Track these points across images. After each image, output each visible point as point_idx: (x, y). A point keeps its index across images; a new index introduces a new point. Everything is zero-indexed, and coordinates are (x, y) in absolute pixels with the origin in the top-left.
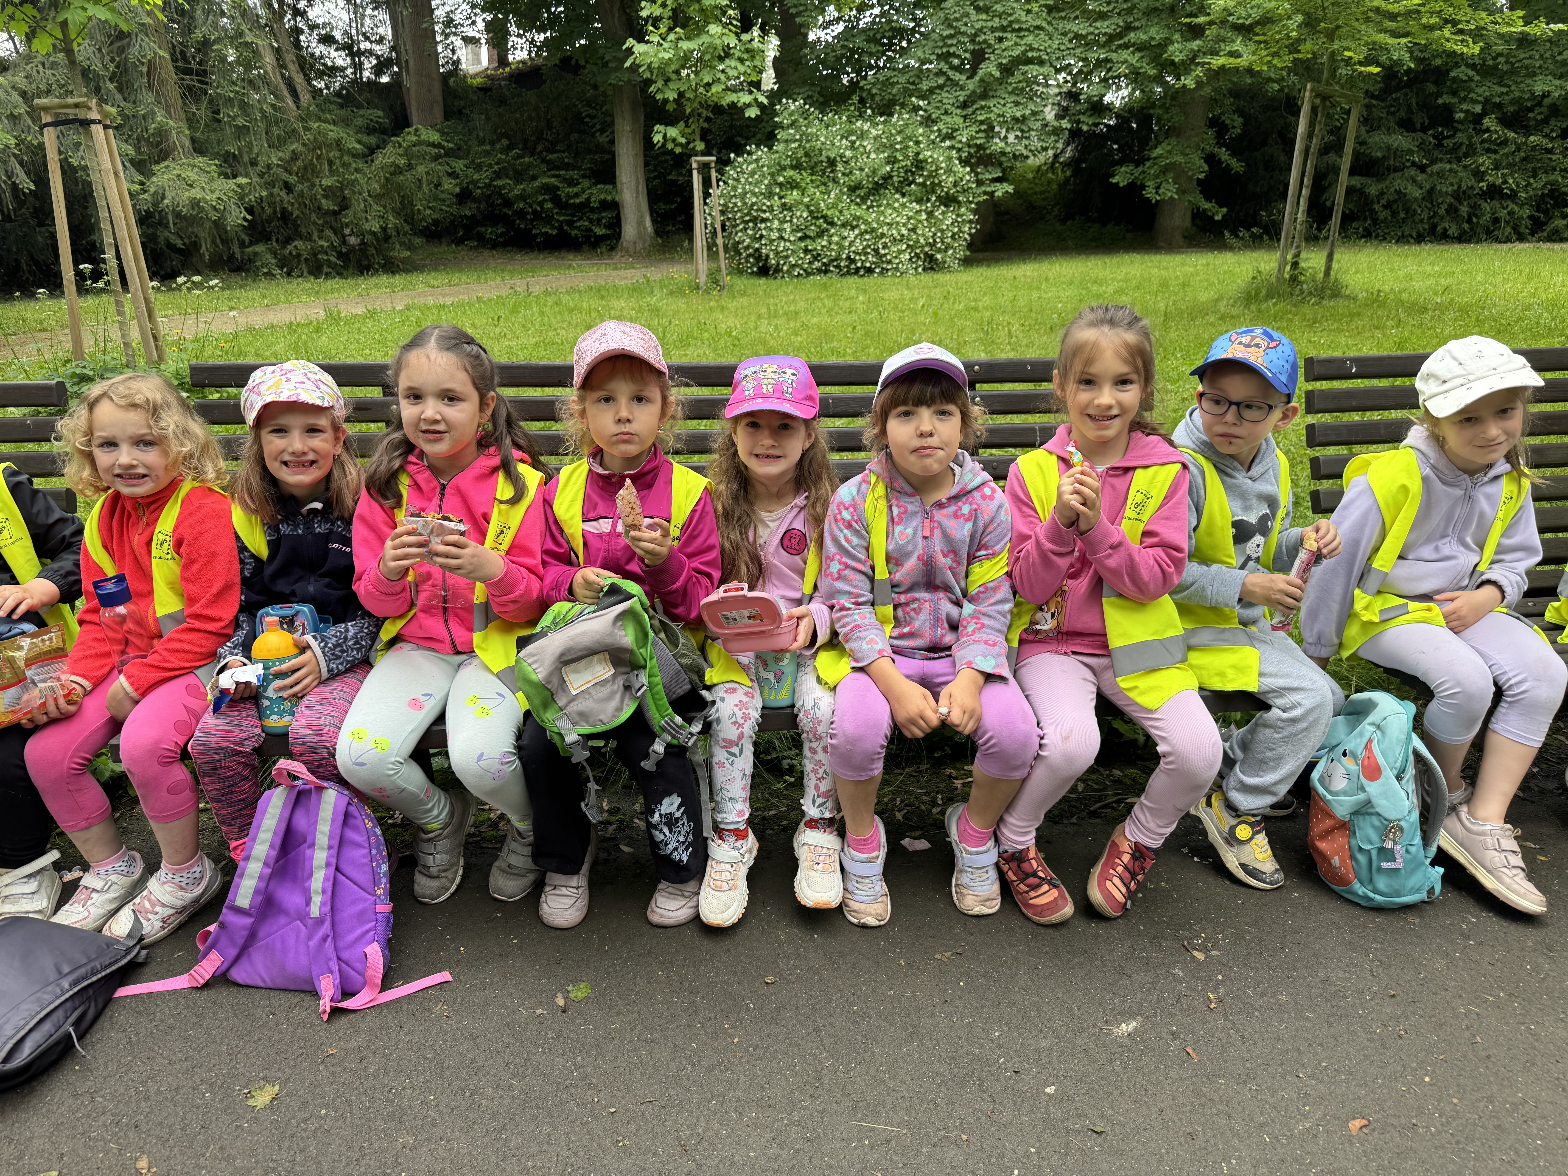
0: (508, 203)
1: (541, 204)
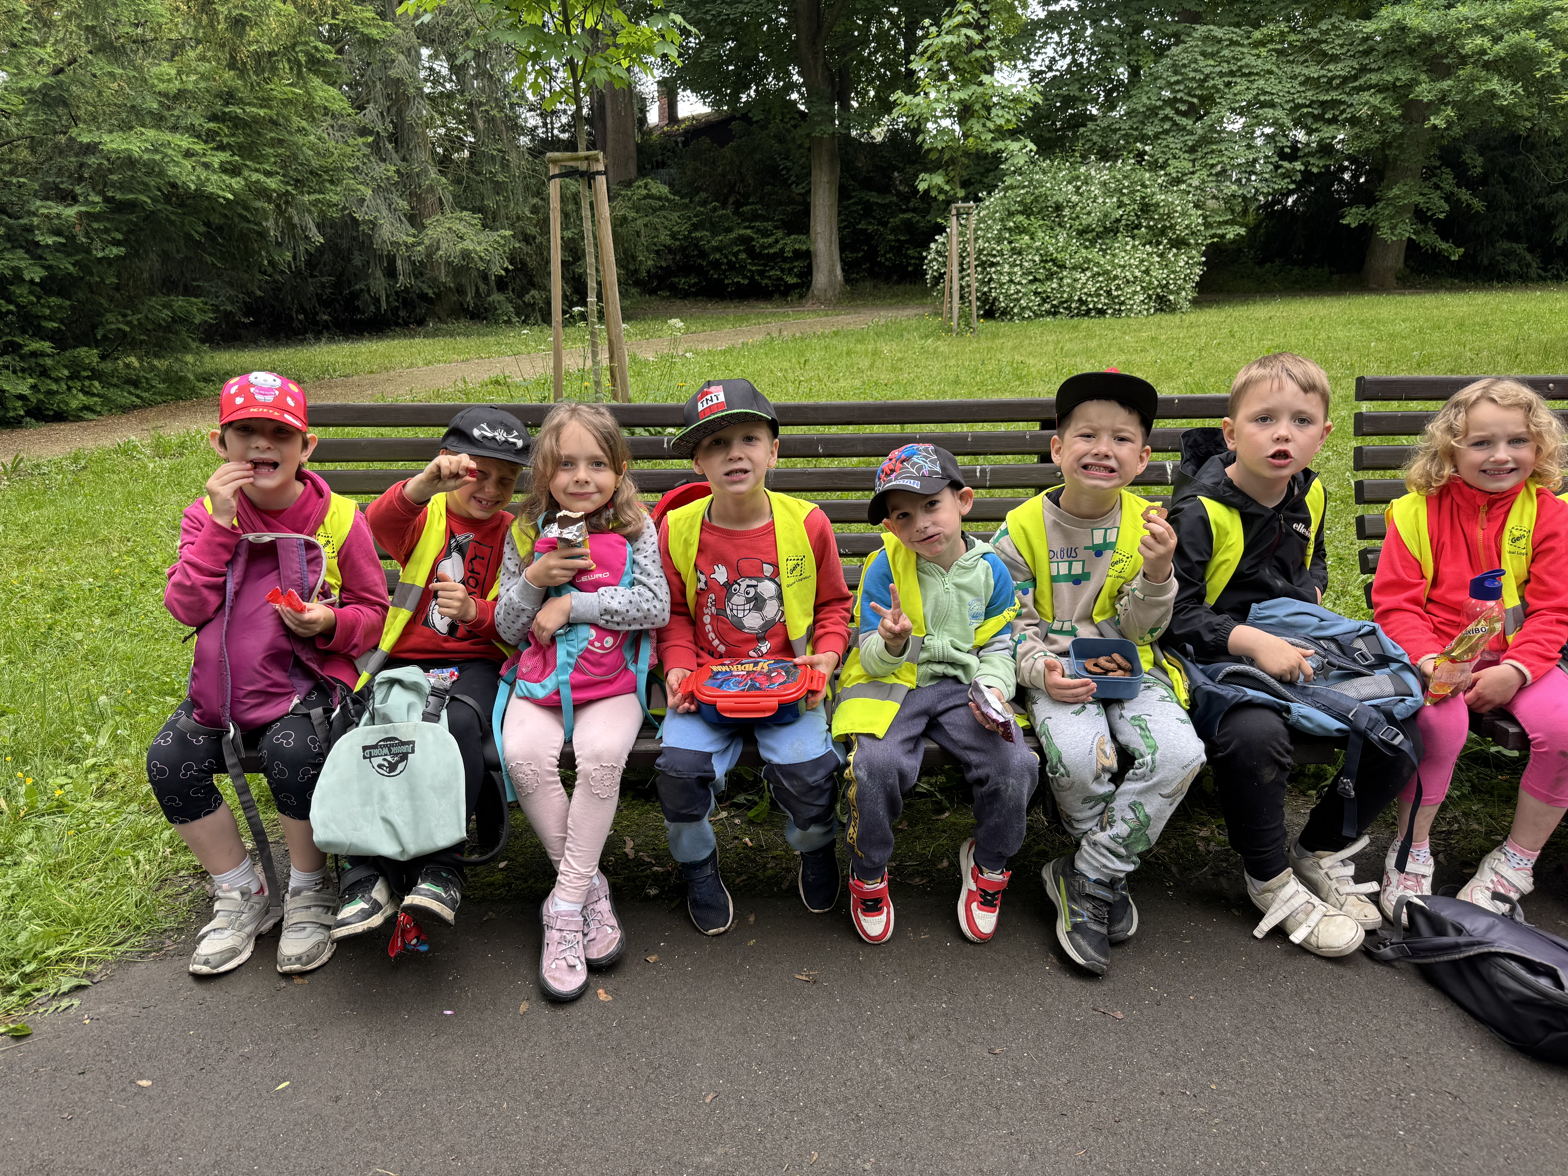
0: (703, 254)
1: (736, 254)
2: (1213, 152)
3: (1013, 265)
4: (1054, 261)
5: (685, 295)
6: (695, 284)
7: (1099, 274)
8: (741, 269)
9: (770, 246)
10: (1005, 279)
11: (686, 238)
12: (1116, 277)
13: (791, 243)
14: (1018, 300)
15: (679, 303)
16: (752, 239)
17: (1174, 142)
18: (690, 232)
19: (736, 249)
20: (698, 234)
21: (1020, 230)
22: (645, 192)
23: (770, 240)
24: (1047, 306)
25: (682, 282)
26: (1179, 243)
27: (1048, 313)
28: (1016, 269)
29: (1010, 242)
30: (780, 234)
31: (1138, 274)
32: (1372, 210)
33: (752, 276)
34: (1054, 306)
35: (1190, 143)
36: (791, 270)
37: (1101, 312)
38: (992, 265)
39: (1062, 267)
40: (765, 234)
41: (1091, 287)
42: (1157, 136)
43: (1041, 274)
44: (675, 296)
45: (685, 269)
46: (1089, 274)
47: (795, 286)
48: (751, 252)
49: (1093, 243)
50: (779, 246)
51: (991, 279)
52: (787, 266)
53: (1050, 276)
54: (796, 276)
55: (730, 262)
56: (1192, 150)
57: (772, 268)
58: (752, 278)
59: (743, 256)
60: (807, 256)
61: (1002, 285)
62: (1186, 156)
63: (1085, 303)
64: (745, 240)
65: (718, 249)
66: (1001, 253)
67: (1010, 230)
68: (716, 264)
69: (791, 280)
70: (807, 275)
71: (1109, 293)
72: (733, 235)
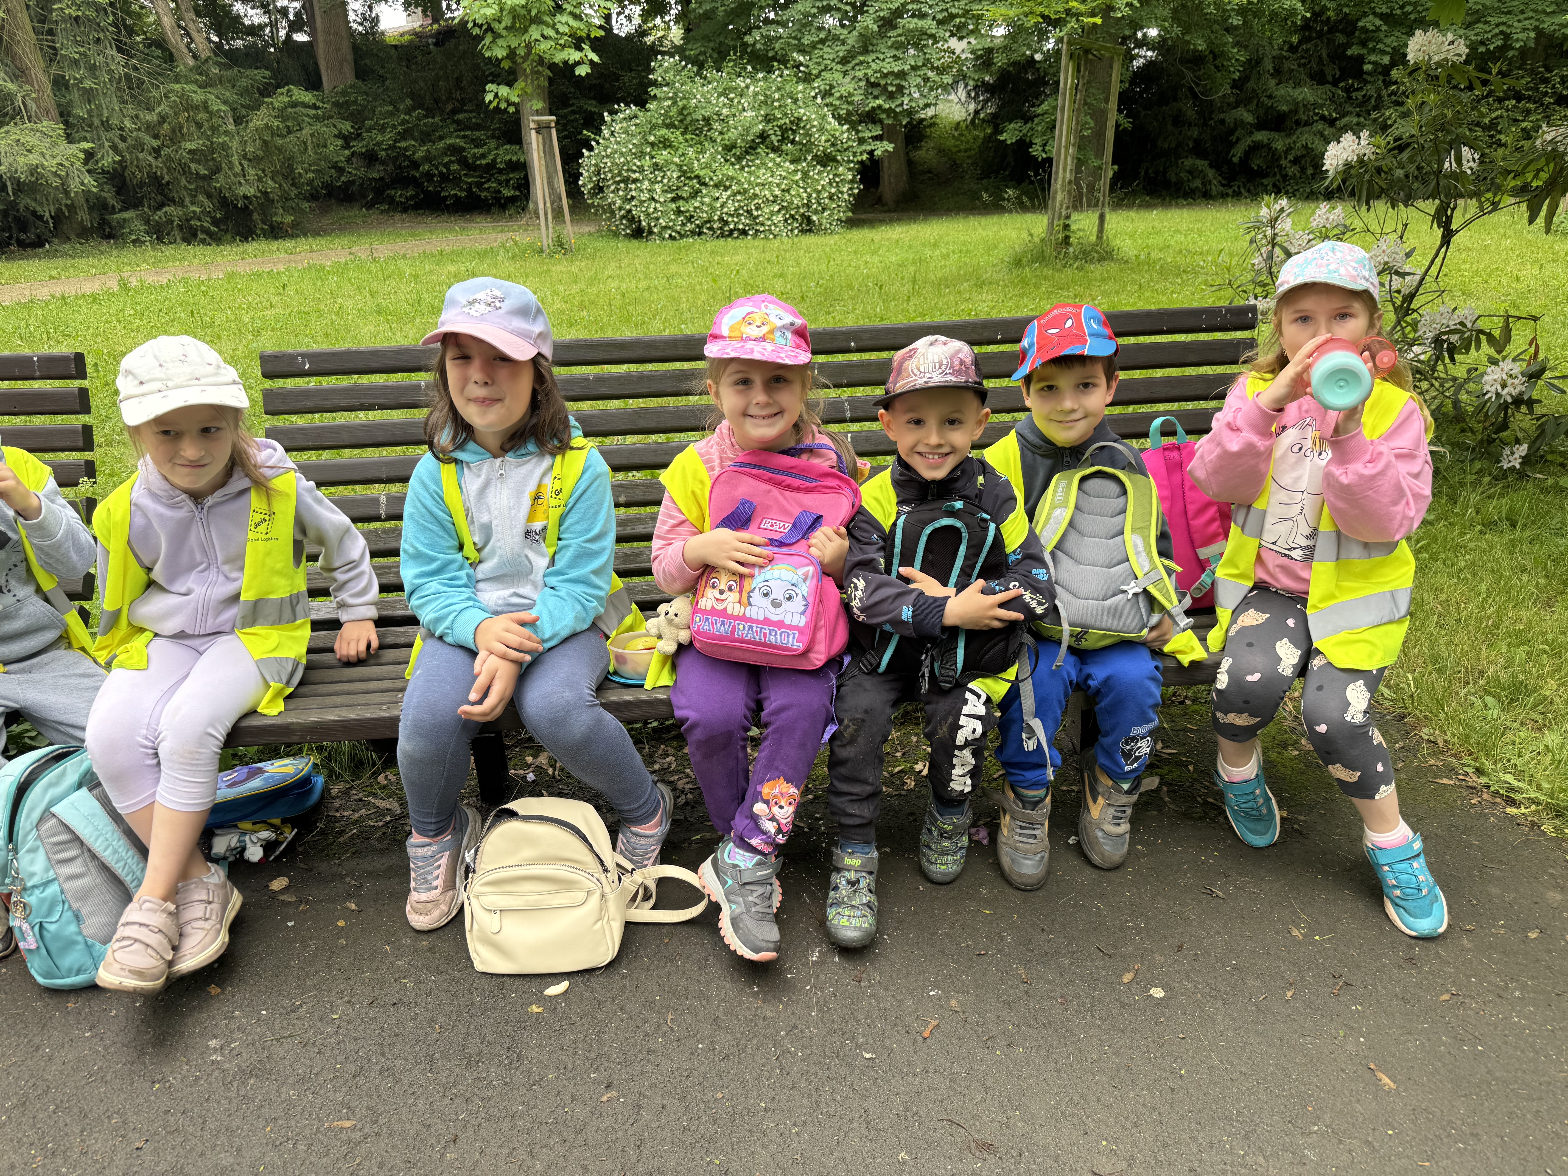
0: (415, 165)
1: (446, 165)
2: (861, 63)
3: (653, 183)
4: (697, 177)
5: (406, 208)
6: (412, 197)
7: (739, 192)
8: (456, 181)
9: (483, 156)
10: (645, 196)
11: (392, 147)
12: (755, 196)
13: (505, 154)
14: (657, 219)
15: (398, 216)
16: (464, 149)
17: (829, 53)
18: (395, 141)
19: (446, 160)
20: (403, 144)
21: (666, 144)
22: (287, 99)
23: (481, 151)
24: (689, 227)
25: (398, 194)
26: (826, 160)
27: (693, 233)
28: (657, 186)
29: (652, 157)
30: (493, 144)
31: (777, 192)
32: (1029, 125)
33: (470, 188)
34: (698, 226)
35: (841, 54)
36: (508, 181)
37: (744, 233)
38: (635, 181)
39: (705, 184)
40: (478, 144)
41: (731, 207)
42: (813, 46)
43: (686, 192)
44: (395, 210)
45: (401, 180)
46: (729, 192)
47: (512, 200)
48: (463, 162)
49: (739, 159)
50: (491, 157)
51: (633, 198)
52: (503, 178)
53: (695, 194)
54: (514, 188)
55: (441, 174)
56: (844, 61)
57: (489, 180)
58: (469, 191)
59: (455, 167)
60: (522, 168)
61: (642, 202)
62: (839, 67)
63: (726, 223)
64: (454, 150)
65: (428, 159)
66: (641, 169)
67: (652, 145)
68: (429, 176)
69: (507, 192)
70: (525, 186)
71: (749, 212)
72: (441, 145)
